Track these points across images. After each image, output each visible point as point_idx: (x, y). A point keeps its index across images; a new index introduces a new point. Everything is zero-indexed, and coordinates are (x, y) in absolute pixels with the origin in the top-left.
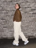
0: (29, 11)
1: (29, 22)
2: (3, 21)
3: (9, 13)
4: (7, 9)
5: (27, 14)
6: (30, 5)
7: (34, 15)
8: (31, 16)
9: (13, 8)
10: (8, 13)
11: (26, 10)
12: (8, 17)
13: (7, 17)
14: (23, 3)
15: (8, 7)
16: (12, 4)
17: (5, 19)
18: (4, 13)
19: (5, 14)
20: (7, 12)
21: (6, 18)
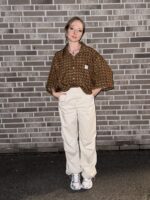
0: (122, 46)
1: (122, 88)
2: (17, 87)
3: (40, 53)
4: (28, 36)
5: (115, 57)
6: (127, 18)
7: (141, 61)
8: (130, 67)
9: (56, 31)
10: (34, 53)
11: (110, 40)
12: (35, 69)
13: (30, 69)
14: (99, 7)
15: (34, 25)
16: (49, 14)
17: (25, 79)
18: (18, 53)
19: (23, 59)
20: (32, 50)
21: (27, 74)
